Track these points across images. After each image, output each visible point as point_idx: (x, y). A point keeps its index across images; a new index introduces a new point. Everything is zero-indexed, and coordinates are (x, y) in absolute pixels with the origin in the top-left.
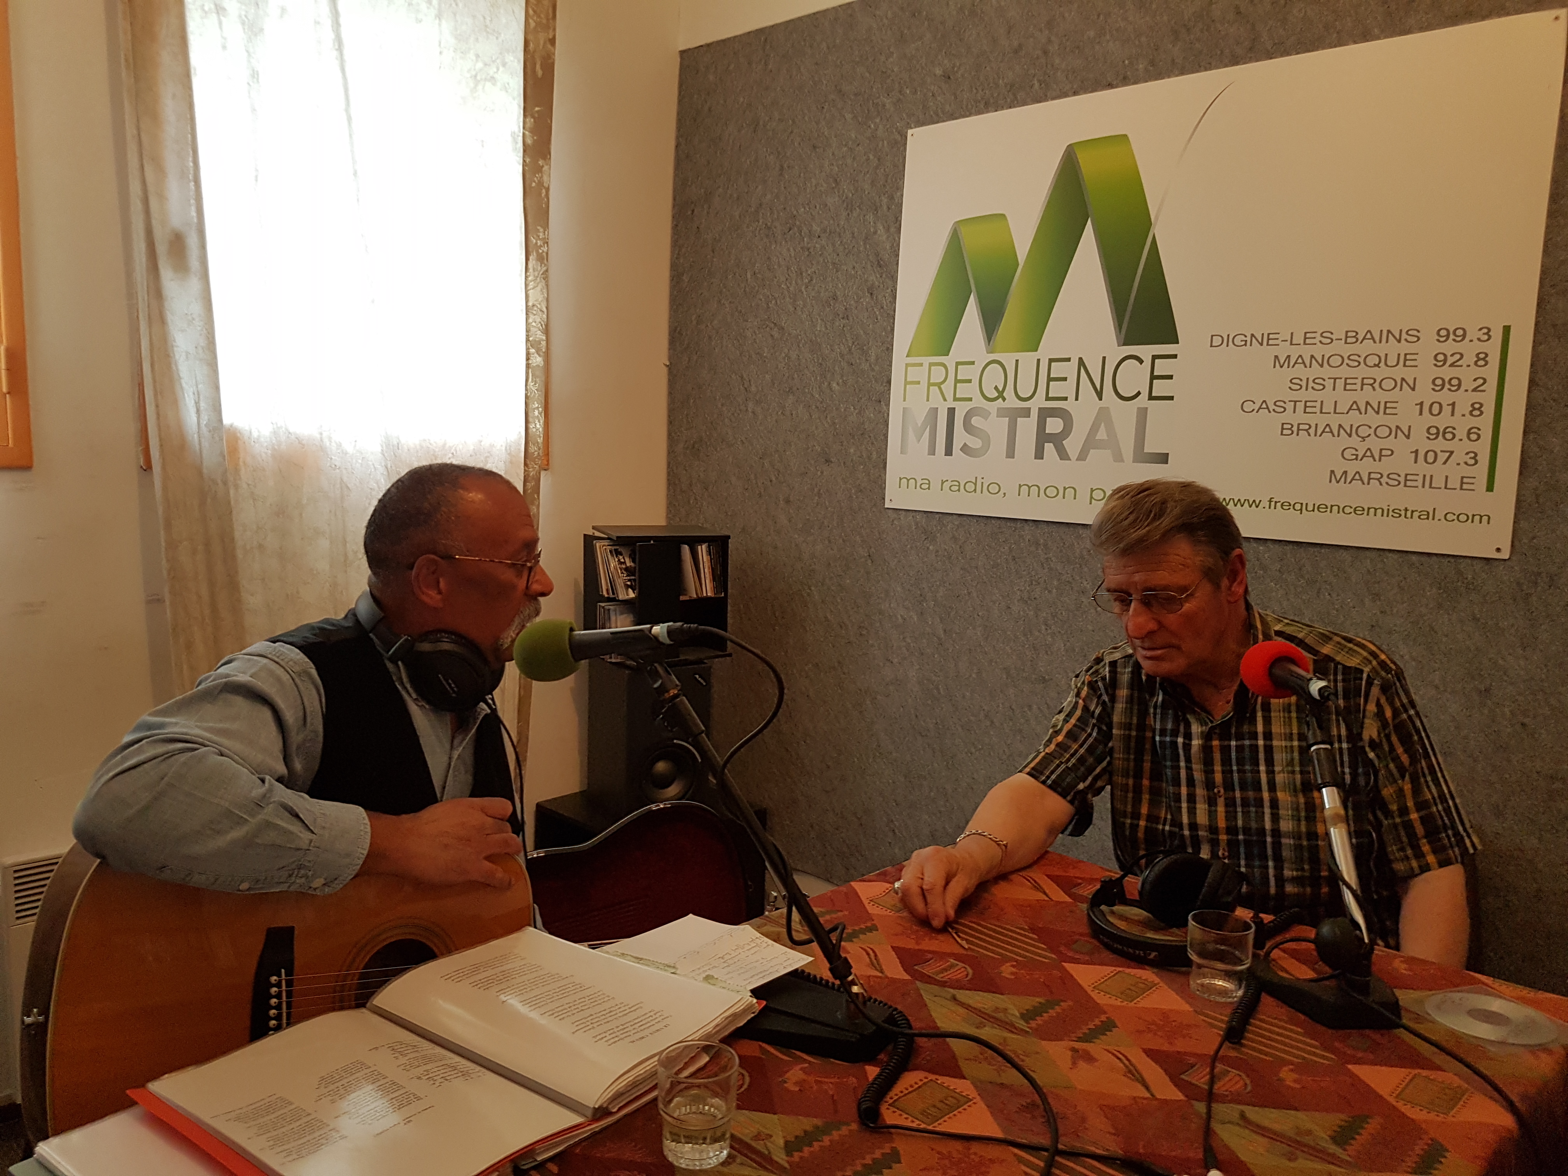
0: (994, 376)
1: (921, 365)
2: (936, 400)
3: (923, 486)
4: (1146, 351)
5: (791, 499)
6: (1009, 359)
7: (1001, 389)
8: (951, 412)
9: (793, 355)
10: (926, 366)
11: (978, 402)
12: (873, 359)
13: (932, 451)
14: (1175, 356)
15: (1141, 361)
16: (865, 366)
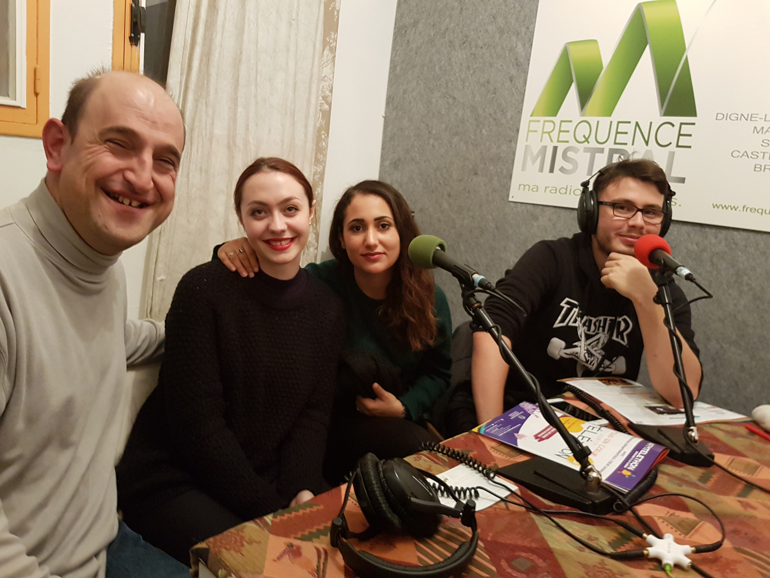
0: (583, 130)
1: (539, 121)
2: (546, 141)
3: (534, 190)
4: (677, 120)
5: (452, 194)
6: (593, 120)
7: (587, 137)
8: (555, 148)
9: (460, 113)
10: (542, 122)
11: (572, 143)
12: (509, 116)
13: (541, 170)
14: (694, 124)
15: (673, 125)
16: (504, 121)
